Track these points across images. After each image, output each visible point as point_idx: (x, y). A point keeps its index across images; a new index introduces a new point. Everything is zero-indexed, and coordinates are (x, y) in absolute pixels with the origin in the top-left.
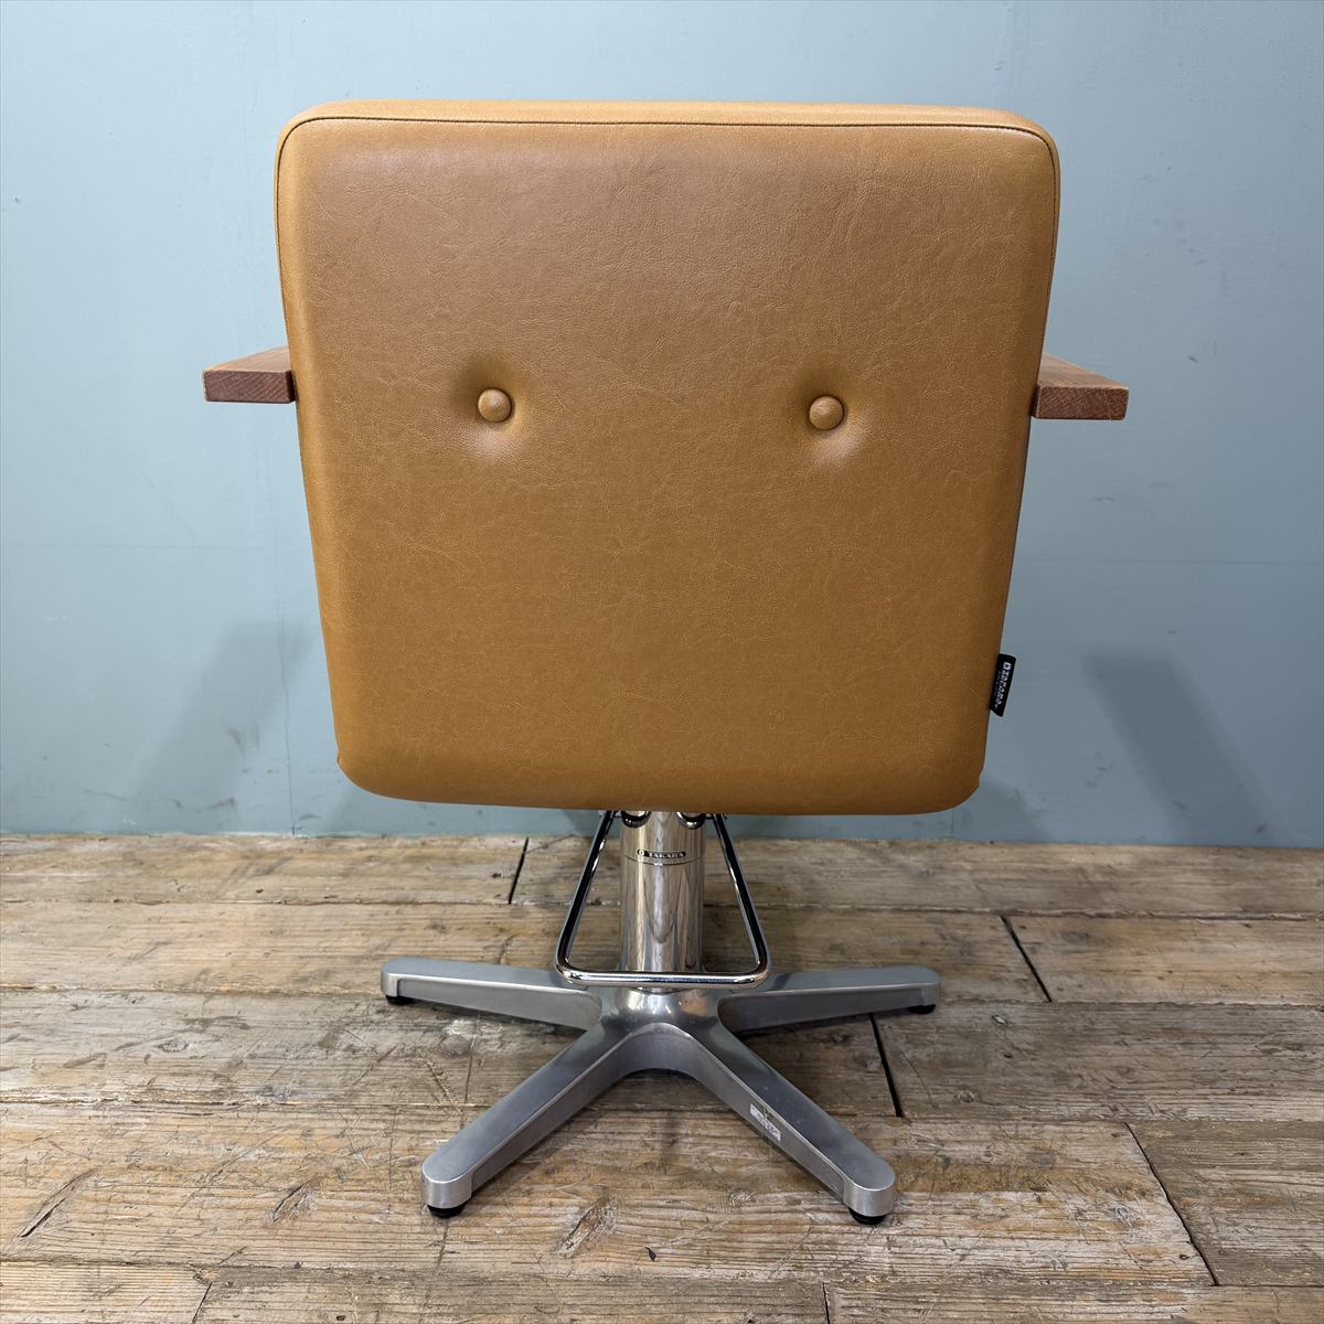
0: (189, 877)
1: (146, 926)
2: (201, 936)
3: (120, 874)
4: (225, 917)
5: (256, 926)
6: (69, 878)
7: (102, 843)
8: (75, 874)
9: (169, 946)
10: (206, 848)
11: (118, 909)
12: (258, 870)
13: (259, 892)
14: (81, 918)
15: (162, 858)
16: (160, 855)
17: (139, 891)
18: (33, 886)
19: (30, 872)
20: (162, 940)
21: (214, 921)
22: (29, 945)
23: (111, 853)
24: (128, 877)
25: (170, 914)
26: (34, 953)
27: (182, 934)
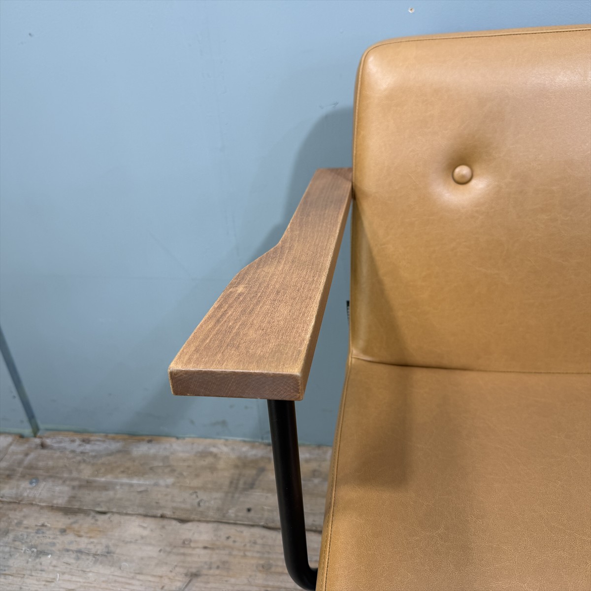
0: (204, 488)
1: (182, 550)
2: (218, 567)
3: (162, 482)
4: (230, 542)
5: (253, 557)
6: (131, 485)
7: (149, 445)
8: (135, 481)
9: (199, 579)
10: (211, 453)
11: (163, 527)
12: (245, 483)
13: (249, 510)
14: (142, 537)
15: (186, 464)
16: (184, 461)
17: (175, 505)
18: (111, 493)
19: (109, 478)
20: (194, 570)
21: (224, 547)
22: (113, 569)
23: (155, 457)
24: (167, 486)
25: (196, 537)
26: (115, 581)
27: (206, 563)
